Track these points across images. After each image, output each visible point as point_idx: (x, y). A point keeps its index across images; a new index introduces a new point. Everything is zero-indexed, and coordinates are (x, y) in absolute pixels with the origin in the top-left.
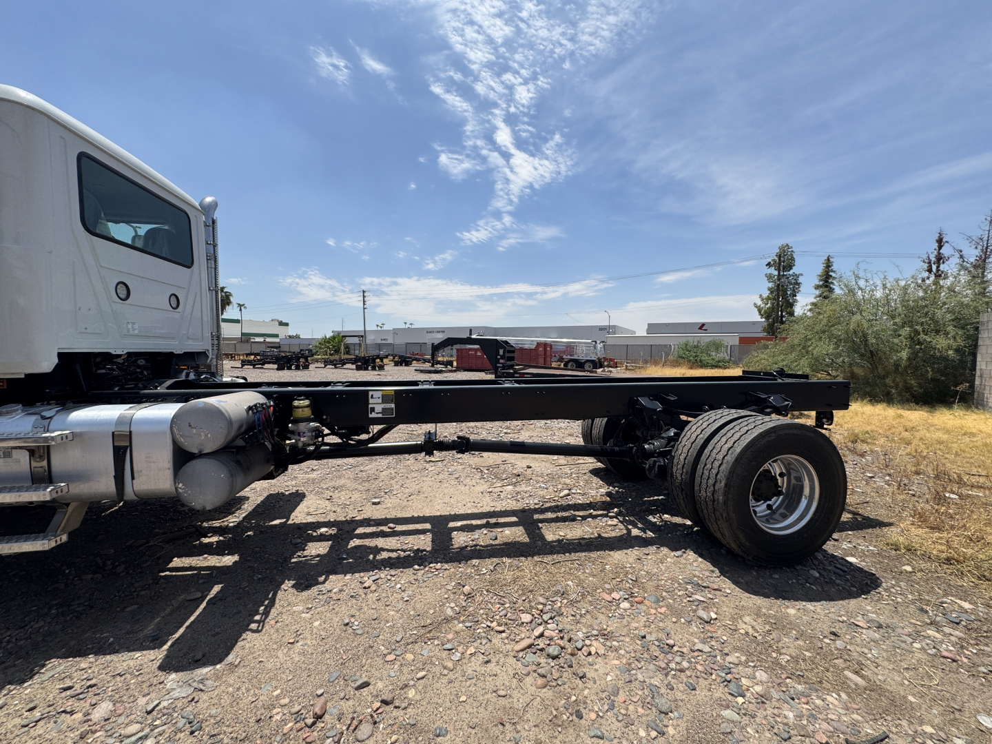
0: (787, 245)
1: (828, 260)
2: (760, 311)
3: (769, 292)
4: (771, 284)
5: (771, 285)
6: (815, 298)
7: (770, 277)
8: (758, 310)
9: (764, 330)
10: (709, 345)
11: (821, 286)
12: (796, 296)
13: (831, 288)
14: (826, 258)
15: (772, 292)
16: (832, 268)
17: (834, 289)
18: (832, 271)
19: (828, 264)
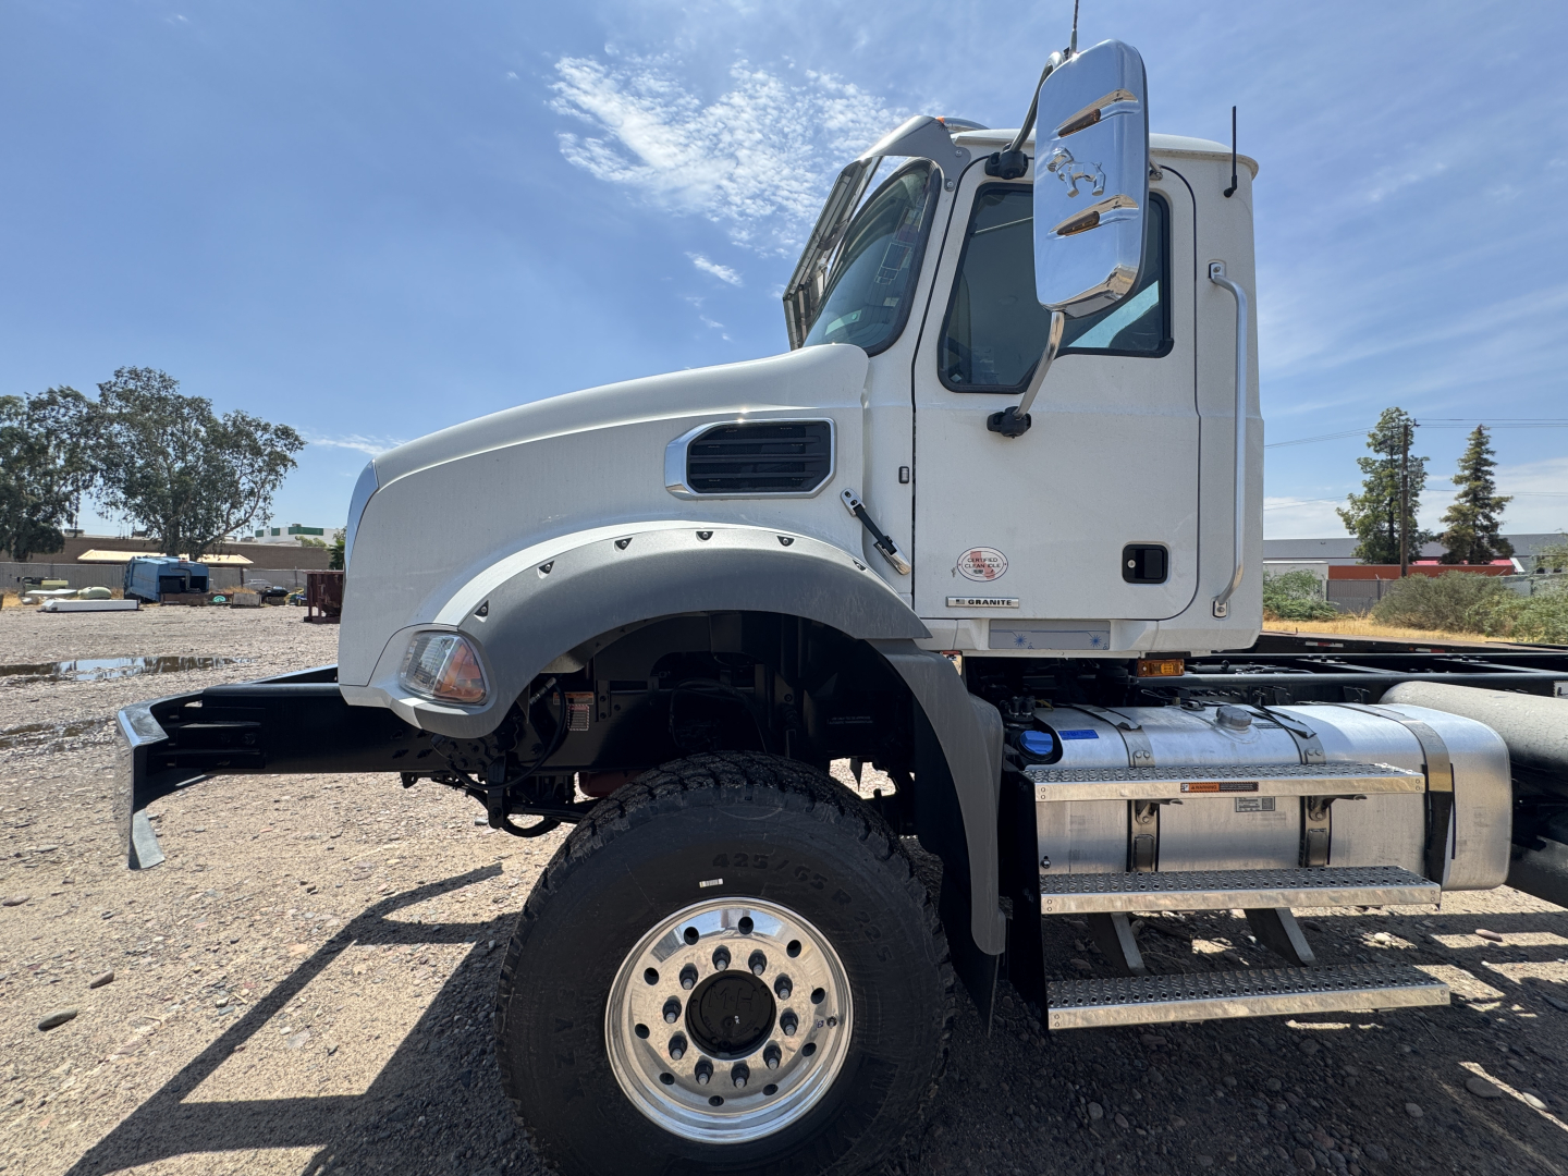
0: (1398, 410)
1: (1480, 432)
2: (1348, 519)
3: (1366, 489)
4: (1369, 475)
5: (1368, 477)
6: (1456, 499)
7: (1366, 464)
8: (1345, 520)
9: (1359, 554)
10: (1286, 580)
11: (1467, 479)
12: (1417, 495)
13: (1487, 481)
14: (1475, 430)
15: (1371, 490)
16: (1488, 446)
17: (1492, 483)
18: (1488, 452)
19: (1480, 440)
